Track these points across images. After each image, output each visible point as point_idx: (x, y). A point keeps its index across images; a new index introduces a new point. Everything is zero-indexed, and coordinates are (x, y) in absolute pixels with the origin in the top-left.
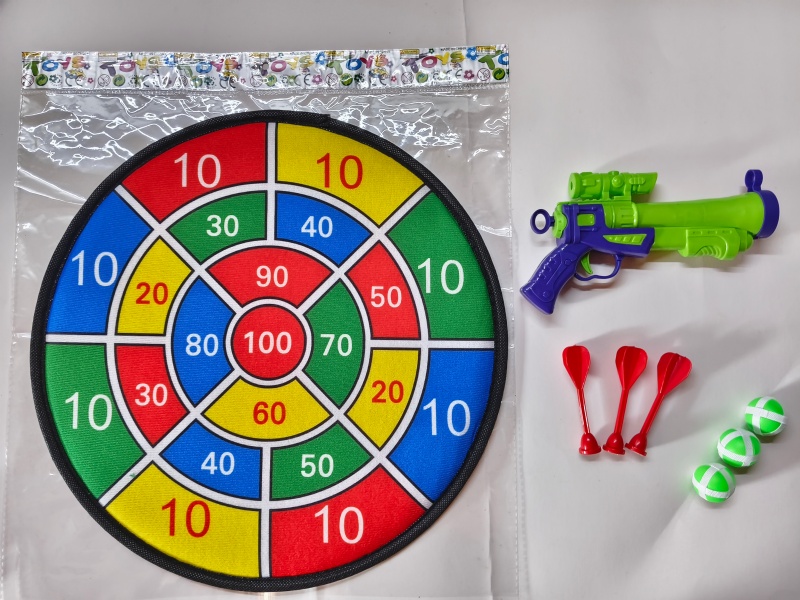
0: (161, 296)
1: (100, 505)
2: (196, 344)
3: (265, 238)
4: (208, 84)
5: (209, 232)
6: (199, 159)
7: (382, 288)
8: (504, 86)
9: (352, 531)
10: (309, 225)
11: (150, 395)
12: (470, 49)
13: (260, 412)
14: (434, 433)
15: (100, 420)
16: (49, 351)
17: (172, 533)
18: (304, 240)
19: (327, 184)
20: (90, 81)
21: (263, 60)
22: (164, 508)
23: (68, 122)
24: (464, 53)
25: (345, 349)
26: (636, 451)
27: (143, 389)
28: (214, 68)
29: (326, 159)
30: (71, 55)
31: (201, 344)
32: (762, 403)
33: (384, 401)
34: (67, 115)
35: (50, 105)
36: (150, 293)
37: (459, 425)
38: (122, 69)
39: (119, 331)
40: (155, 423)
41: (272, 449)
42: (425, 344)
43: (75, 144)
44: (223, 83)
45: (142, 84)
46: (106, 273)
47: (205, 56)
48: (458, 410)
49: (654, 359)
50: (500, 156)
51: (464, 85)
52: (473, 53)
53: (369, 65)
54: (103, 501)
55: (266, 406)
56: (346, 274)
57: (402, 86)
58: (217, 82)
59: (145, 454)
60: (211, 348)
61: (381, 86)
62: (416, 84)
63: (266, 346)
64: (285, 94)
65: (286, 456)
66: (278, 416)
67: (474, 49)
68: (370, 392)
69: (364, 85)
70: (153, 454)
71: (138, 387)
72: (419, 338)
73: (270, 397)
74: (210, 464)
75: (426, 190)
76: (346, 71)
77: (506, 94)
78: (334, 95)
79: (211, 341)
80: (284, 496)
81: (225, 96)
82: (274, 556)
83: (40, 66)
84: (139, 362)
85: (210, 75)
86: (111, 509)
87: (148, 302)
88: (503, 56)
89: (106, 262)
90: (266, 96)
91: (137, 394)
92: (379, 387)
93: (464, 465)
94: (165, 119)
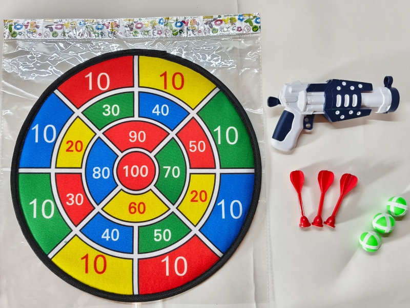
0: (79, 148)
1: (48, 258)
2: (98, 172)
3: (133, 117)
4: (102, 35)
5: (104, 114)
6: (98, 75)
7: (195, 142)
8: (258, 35)
9: (181, 269)
10: (156, 109)
11: (74, 199)
12: (240, 16)
13: (132, 208)
14: (223, 217)
15: (48, 213)
16: (21, 178)
17: (87, 272)
18: (154, 117)
19: (166, 88)
20: (40, 34)
21: (131, 22)
22: (82, 259)
23: (28, 56)
24: (237, 17)
25: (176, 174)
26: (330, 225)
27: (70, 197)
28: (105, 27)
29: (165, 74)
30: (30, 21)
31: (101, 172)
32: (395, 199)
33: (197, 201)
34: (28, 53)
35: (19, 47)
36: (73, 146)
37: (236, 213)
38: (56, 28)
39: (57, 166)
40: (77, 215)
41: (139, 227)
42: (218, 171)
43: (32, 68)
44: (110, 35)
45: (67, 35)
46: (50, 136)
47: (100, 21)
48: (236, 205)
49: (338, 177)
50: (256, 71)
51: (237, 34)
52: (241, 18)
53: (187, 25)
54: (50, 256)
55: (135, 204)
56: (176, 135)
57: (204, 35)
58: (107, 34)
59: (72, 231)
60: (106, 174)
61: (193, 35)
62: (211, 34)
63: (135, 173)
64: (142, 41)
65: (146, 230)
66: (142, 209)
67: (242, 15)
68: (190, 196)
69: (184, 35)
70: (76, 230)
71: (68, 195)
72: (215, 168)
73: (137, 200)
74: (106, 235)
75: (217, 90)
76: (174, 28)
77: (259, 39)
78: (169, 41)
79: (106, 171)
80: (145, 251)
81: (111, 42)
82: (141, 284)
83: (13, 27)
84: (68, 182)
85: (103, 30)
86: (54, 260)
87: (72, 151)
88: (257, 19)
89: (50, 130)
90: (133, 41)
91: (67, 199)
92: (194, 193)
93: (239, 234)
94: (79, 54)
